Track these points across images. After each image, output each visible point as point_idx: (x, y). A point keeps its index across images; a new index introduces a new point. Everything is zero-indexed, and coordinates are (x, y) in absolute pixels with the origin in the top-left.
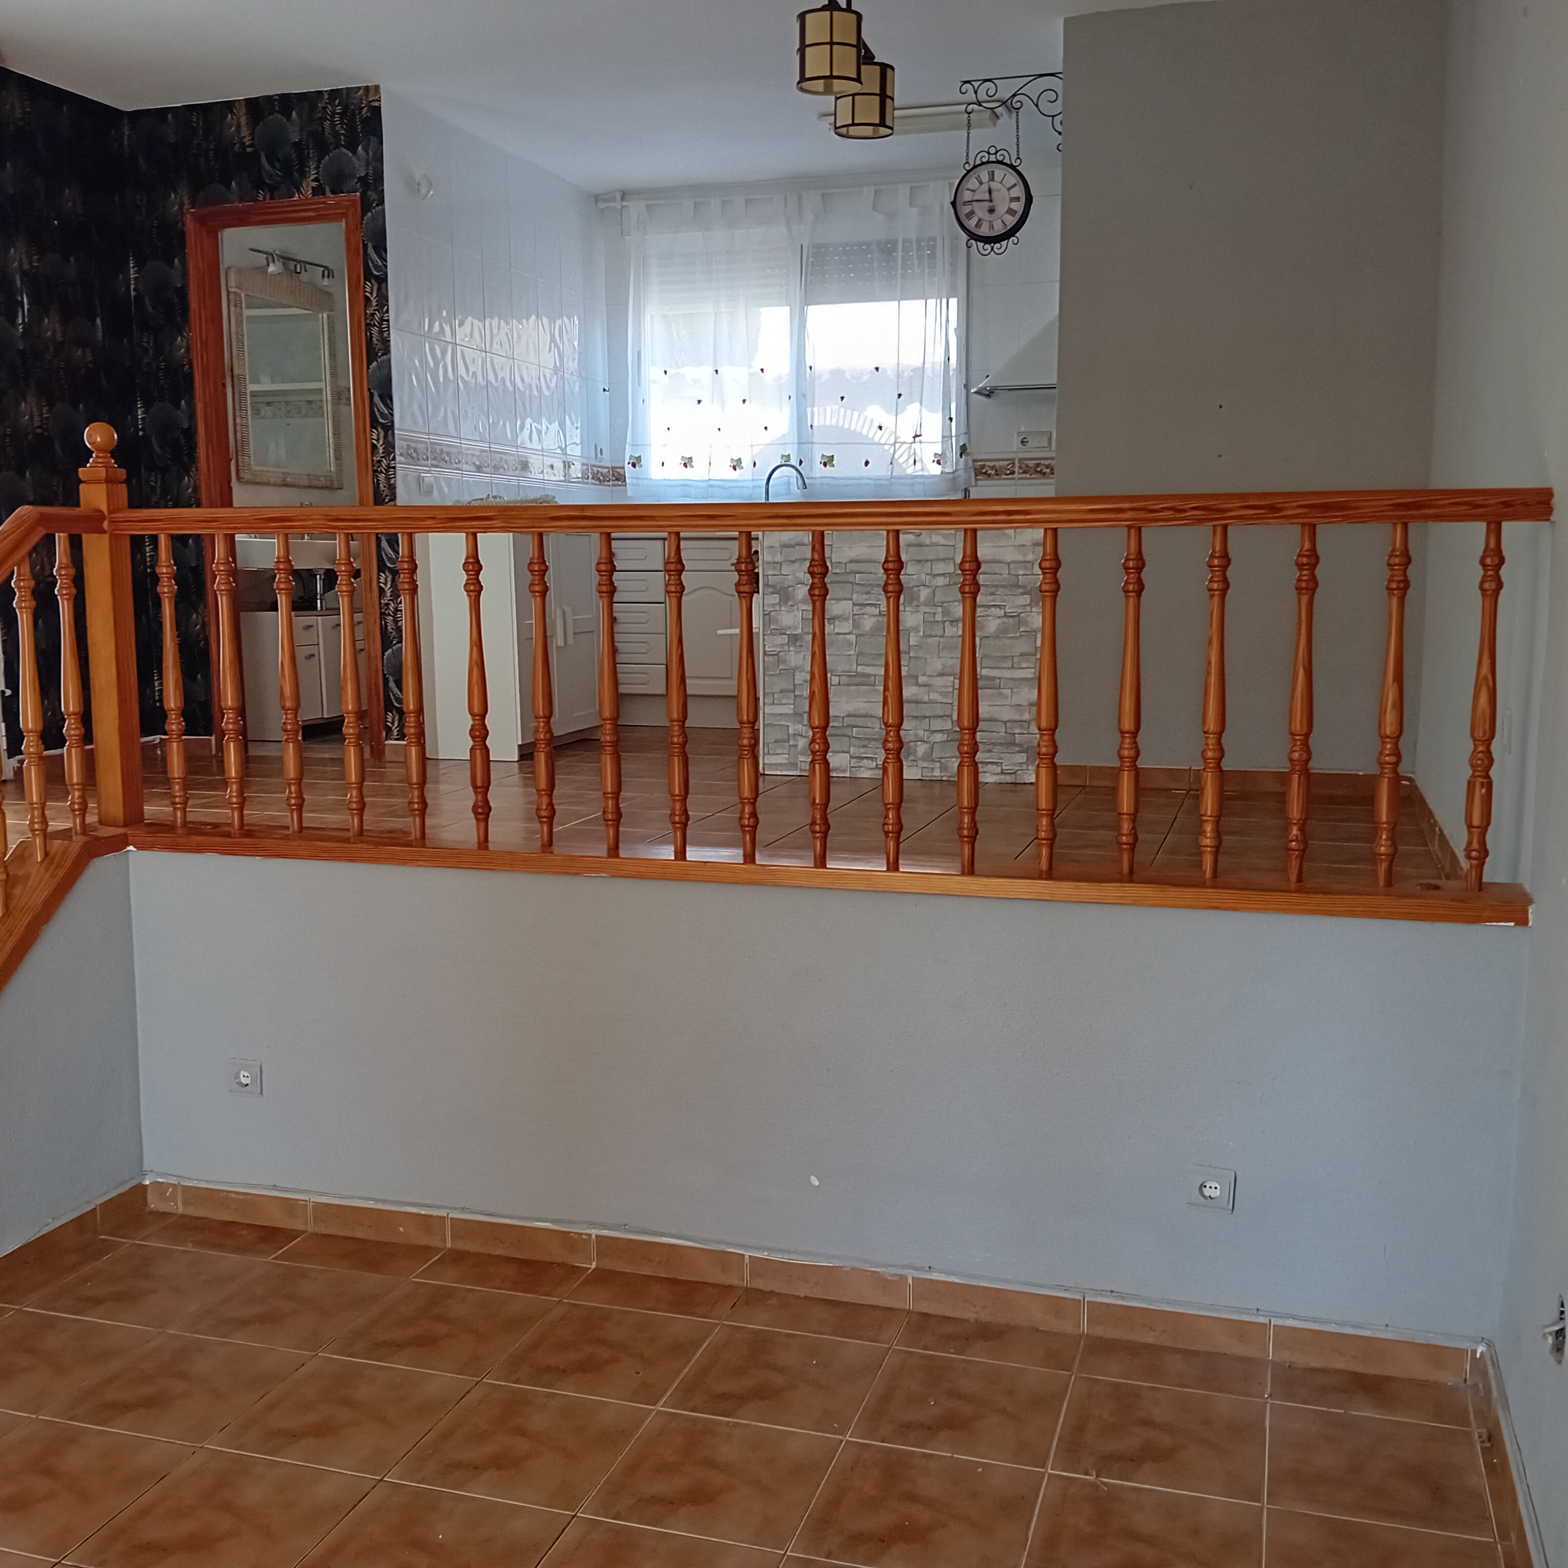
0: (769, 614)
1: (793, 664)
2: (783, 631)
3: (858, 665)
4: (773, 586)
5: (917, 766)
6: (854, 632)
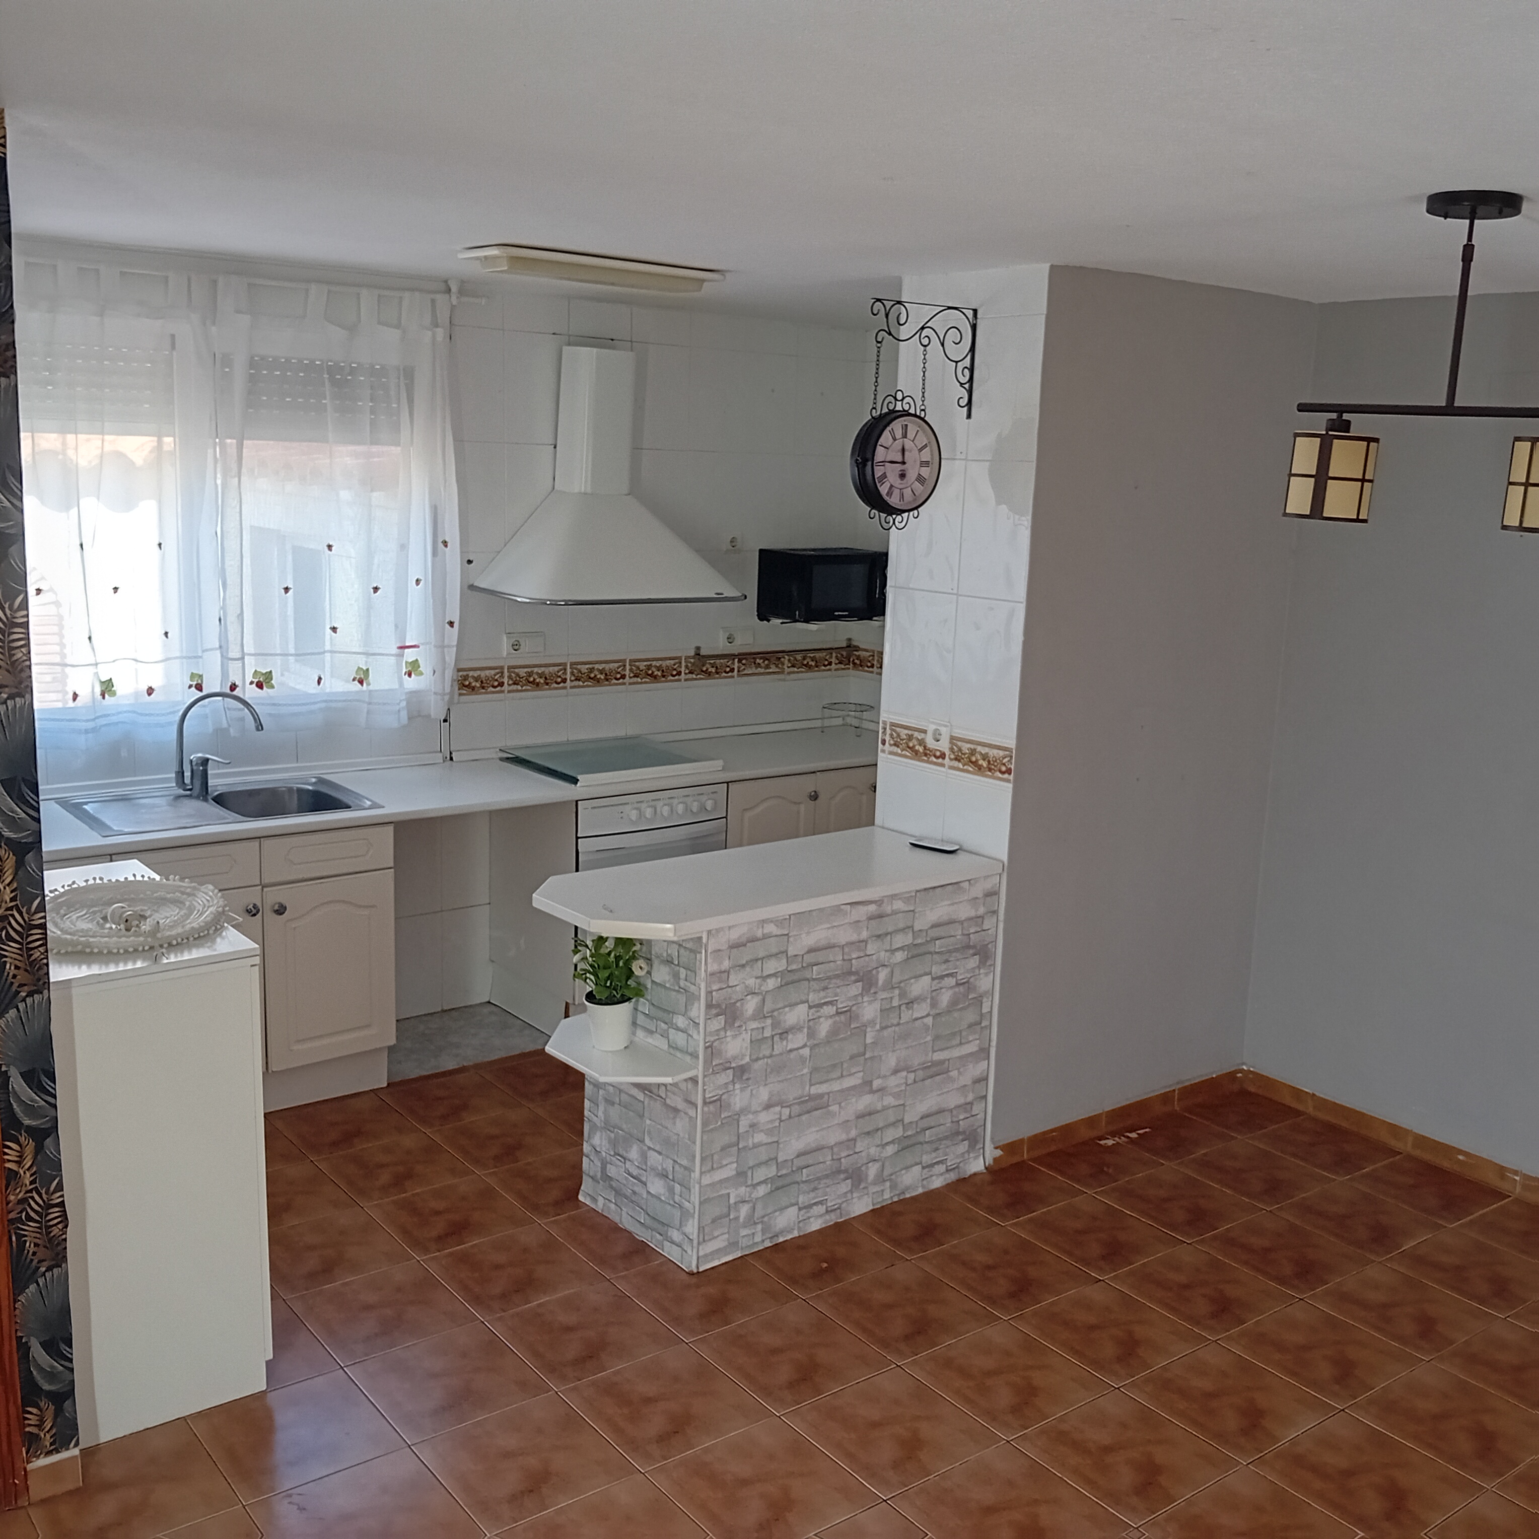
0: (711, 1046)
1: (737, 1107)
2: (728, 1065)
3: (811, 1085)
4: (718, 1006)
5: (867, 1194)
6: (808, 1044)
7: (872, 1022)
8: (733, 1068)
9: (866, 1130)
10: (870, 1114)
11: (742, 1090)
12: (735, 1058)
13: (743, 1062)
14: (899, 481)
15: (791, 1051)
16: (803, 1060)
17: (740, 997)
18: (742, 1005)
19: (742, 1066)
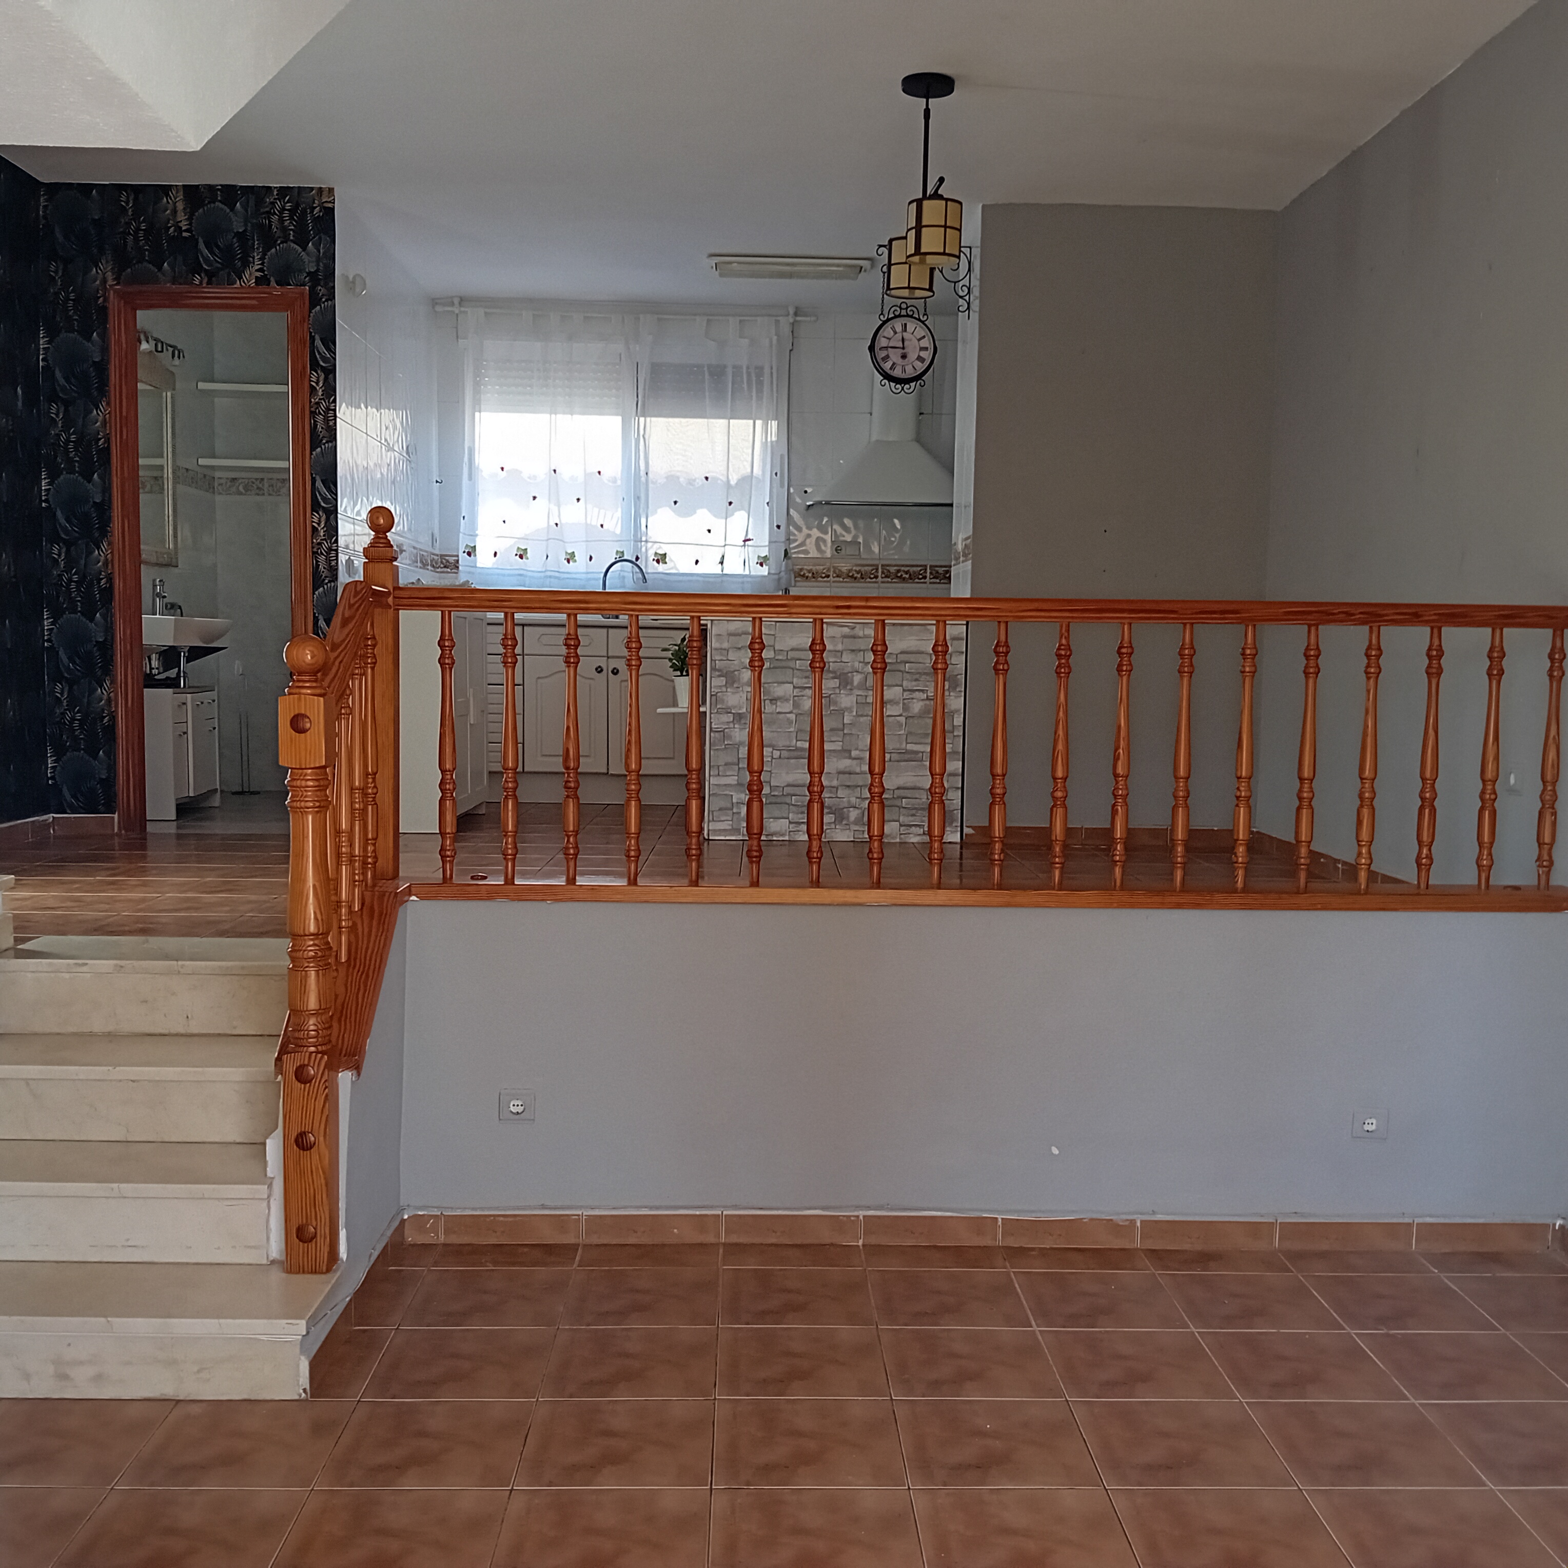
0: (716, 695)
1: (738, 739)
2: (729, 710)
3: (797, 741)
4: (719, 670)
5: (849, 829)
6: (794, 711)
7: (850, 710)
8: (734, 714)
9: (848, 784)
10: (850, 773)
11: (741, 729)
12: (735, 707)
13: (740, 712)
14: (901, 360)
15: (779, 713)
16: (790, 722)
17: (737, 669)
18: (739, 674)
19: (740, 714)
